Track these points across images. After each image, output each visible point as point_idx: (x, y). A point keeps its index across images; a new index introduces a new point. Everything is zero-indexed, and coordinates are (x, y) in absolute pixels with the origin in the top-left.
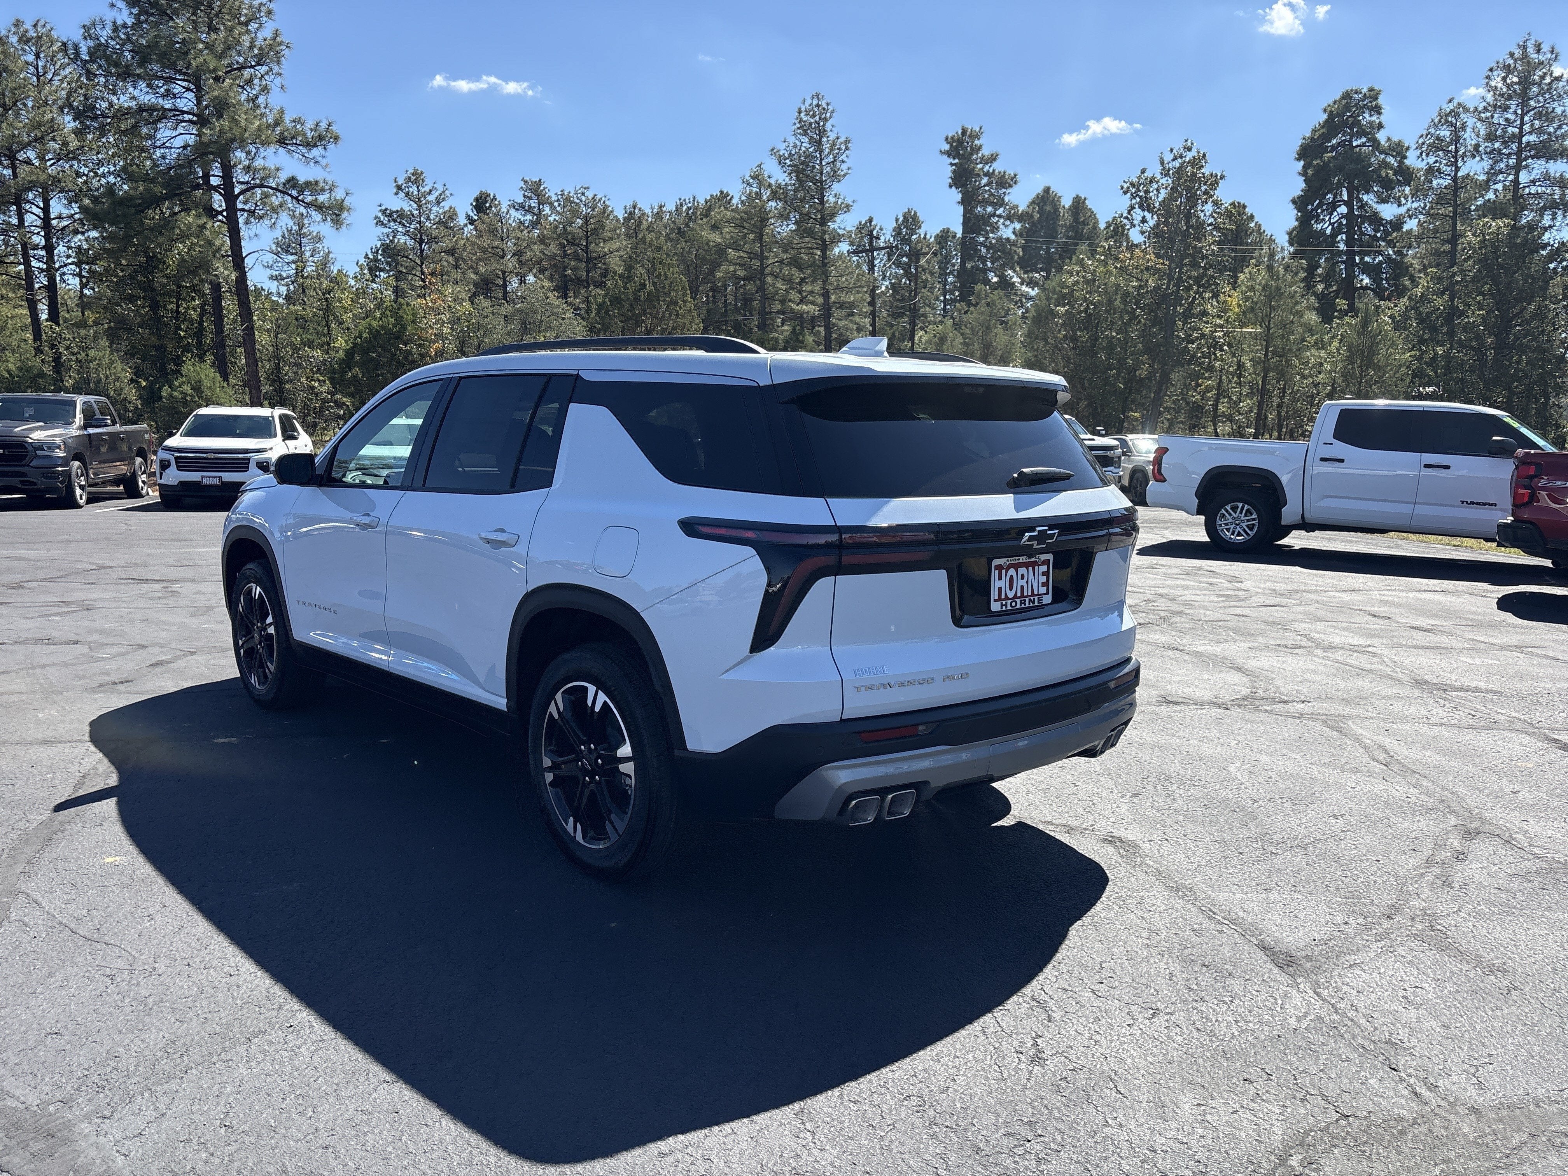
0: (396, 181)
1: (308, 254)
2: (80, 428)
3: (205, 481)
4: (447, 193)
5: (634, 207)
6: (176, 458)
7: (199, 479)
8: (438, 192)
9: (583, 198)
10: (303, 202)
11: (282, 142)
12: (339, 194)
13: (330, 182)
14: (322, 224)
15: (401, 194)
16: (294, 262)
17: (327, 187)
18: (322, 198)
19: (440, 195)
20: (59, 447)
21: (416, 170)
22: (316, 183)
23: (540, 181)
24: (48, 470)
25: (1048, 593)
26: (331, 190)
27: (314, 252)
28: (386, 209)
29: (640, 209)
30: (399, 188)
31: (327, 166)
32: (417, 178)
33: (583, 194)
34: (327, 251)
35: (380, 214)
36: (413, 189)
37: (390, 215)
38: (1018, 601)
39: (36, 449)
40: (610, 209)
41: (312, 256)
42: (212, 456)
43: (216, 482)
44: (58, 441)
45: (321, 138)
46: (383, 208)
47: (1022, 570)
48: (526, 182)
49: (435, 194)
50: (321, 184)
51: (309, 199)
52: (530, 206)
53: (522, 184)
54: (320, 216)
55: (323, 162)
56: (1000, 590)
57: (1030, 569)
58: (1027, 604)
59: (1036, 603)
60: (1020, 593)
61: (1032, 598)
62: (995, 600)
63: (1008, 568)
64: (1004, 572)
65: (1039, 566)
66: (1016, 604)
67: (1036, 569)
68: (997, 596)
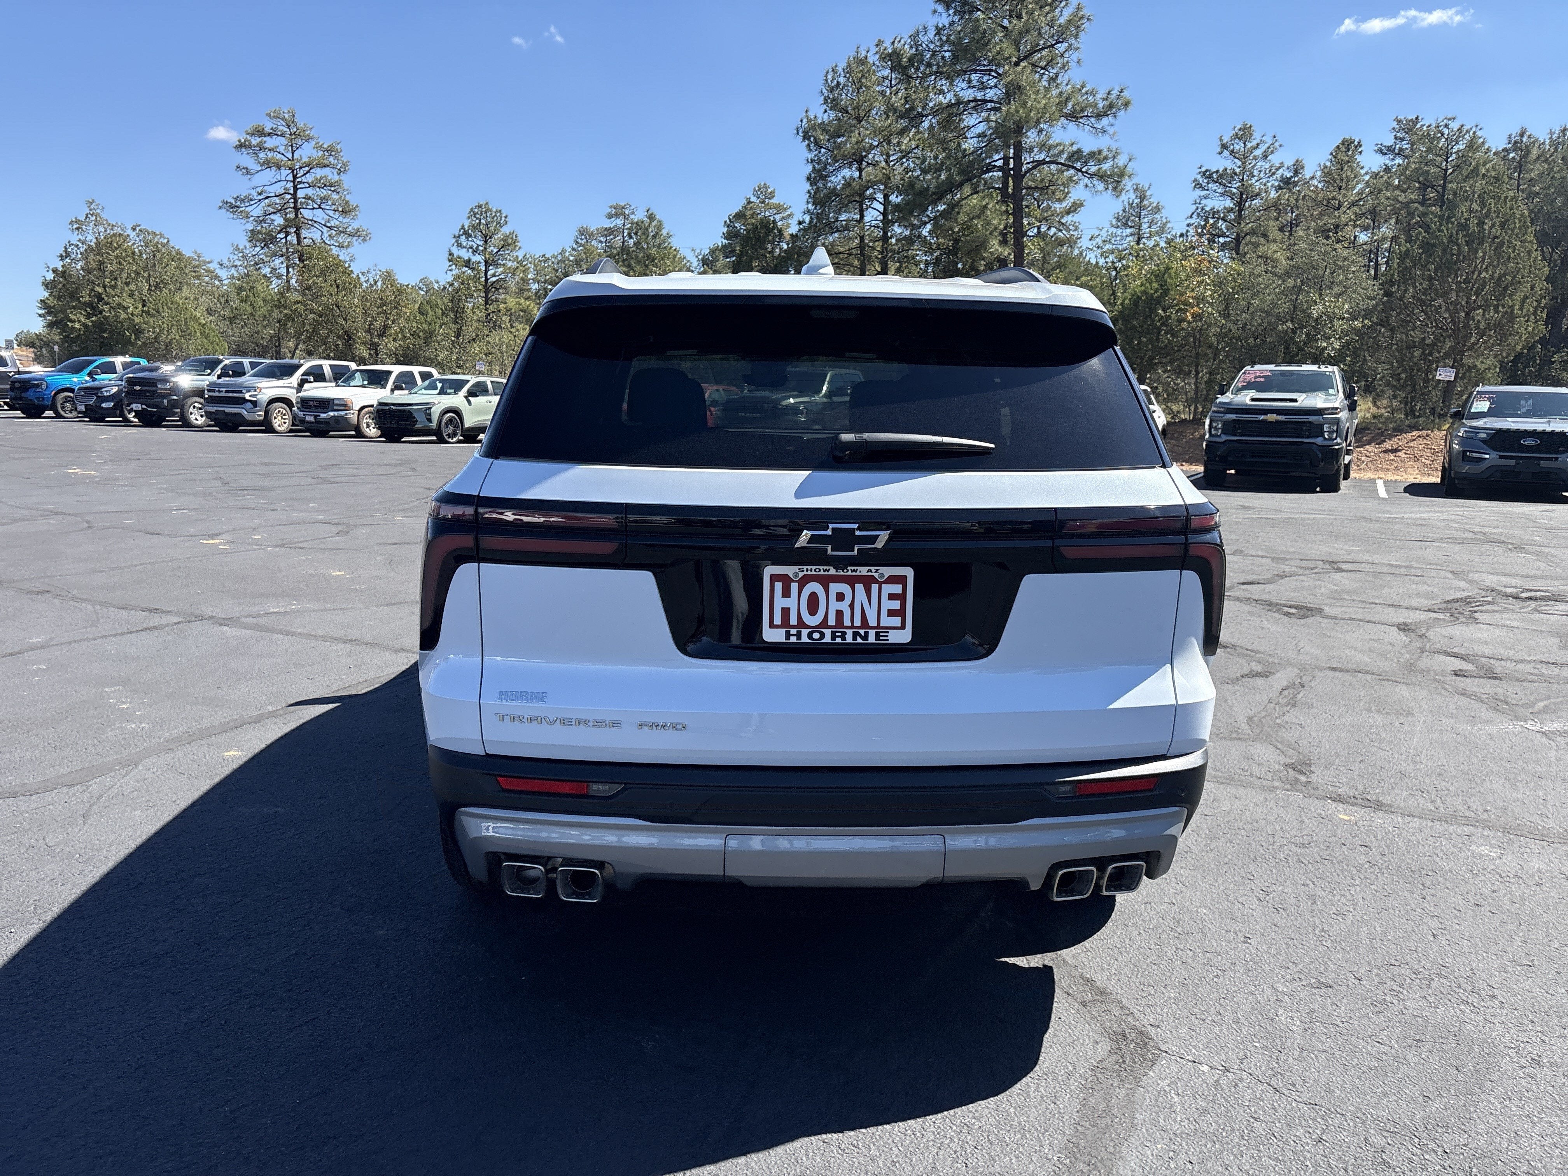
0: (1221, 140)
1: (1145, 226)
4: (1277, 144)
5: (1522, 135)
8: (1267, 145)
9: (1446, 131)
10: (1087, 173)
11: (1073, 116)
12: (1121, 161)
13: (1114, 150)
14: (1104, 193)
15: (1226, 153)
16: (1132, 235)
17: (1110, 156)
18: (1106, 166)
19: (1269, 148)
21: (1245, 125)
22: (1100, 152)
23: (1417, 118)
25: (903, 627)
26: (1114, 157)
27: (1152, 223)
28: (1207, 171)
29: (1529, 137)
30: (1224, 146)
31: (1114, 134)
32: (1245, 133)
33: (1446, 126)
34: (1165, 221)
35: (1199, 177)
36: (1239, 146)
37: (1210, 176)
38: (827, 632)
40: (1481, 140)
41: (1150, 227)
45: (1111, 106)
46: (1203, 169)
47: (838, 587)
48: (1399, 121)
49: (1262, 148)
50: (1105, 153)
51: (1093, 169)
52: (1401, 149)
53: (1394, 124)
54: (1102, 185)
55: (1111, 130)
56: (786, 612)
57: (859, 587)
58: (849, 639)
59: (872, 639)
60: (832, 621)
61: (862, 632)
62: (772, 625)
63: (804, 581)
64: (794, 587)
65: (880, 584)
66: (823, 635)
67: (875, 587)
68: (777, 621)
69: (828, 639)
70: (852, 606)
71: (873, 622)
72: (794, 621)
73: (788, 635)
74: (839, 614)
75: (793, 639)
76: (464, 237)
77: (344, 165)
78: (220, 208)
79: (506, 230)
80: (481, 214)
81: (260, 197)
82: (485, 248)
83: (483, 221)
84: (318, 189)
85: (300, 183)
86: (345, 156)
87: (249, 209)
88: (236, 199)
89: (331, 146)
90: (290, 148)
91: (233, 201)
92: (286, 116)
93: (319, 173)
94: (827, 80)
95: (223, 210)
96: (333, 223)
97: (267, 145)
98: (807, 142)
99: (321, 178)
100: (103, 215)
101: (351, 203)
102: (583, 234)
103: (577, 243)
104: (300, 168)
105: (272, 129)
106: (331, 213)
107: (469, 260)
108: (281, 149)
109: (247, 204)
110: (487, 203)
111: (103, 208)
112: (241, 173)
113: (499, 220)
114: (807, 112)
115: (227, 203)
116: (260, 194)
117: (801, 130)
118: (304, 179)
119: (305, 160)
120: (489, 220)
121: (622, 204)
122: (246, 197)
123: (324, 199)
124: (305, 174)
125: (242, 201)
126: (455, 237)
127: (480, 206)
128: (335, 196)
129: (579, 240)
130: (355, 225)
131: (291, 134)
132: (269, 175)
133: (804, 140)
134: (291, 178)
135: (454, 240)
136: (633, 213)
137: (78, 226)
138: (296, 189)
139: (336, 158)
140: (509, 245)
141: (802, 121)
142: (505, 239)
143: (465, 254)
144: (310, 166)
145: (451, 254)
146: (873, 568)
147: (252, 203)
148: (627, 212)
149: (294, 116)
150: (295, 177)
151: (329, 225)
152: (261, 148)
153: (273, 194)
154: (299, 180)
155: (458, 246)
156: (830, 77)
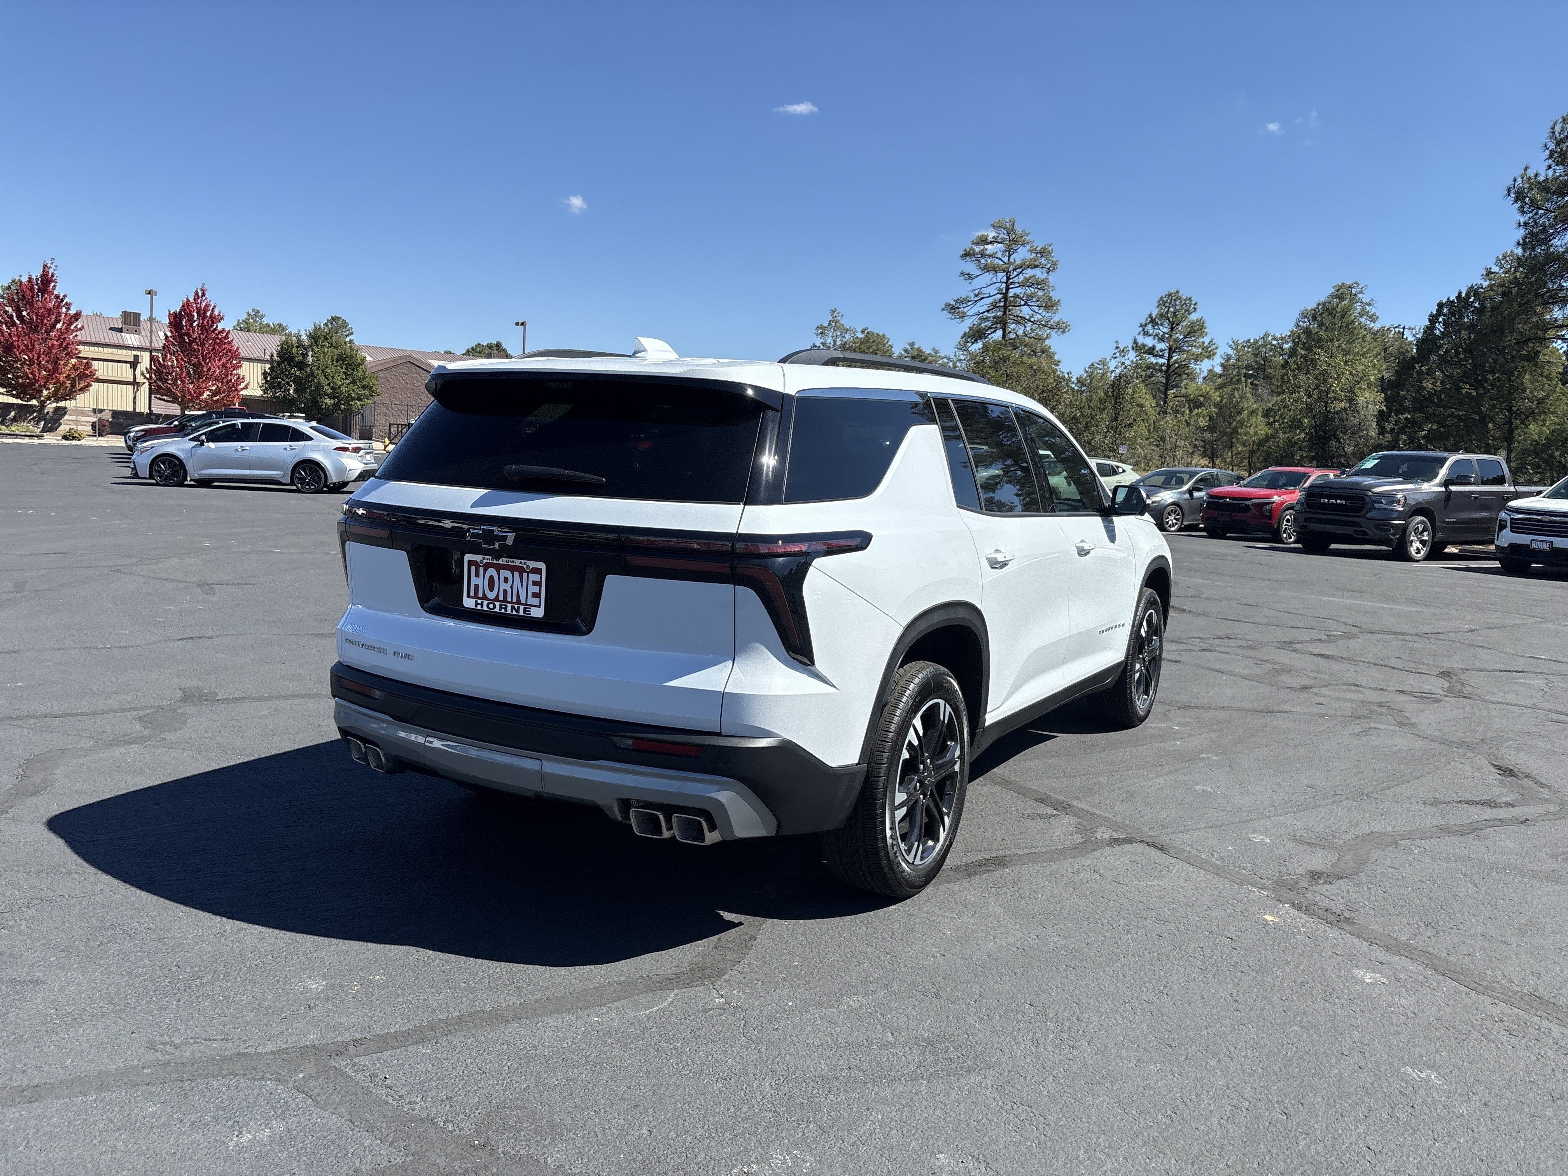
2: (1440, 485)
3: (1534, 545)
6: (1511, 519)
7: (1528, 543)
20: (1398, 502)
24: (1383, 523)
25: (539, 606)
38: (497, 604)
39: (1374, 502)
42: (1546, 518)
43: (1546, 547)
44: (1400, 496)
47: (504, 573)
56: (477, 586)
57: (516, 574)
58: (509, 611)
59: (521, 613)
60: (501, 598)
61: (516, 606)
62: (468, 596)
63: (487, 566)
64: (481, 569)
65: (528, 573)
66: (495, 607)
67: (525, 575)
68: (472, 594)
69: (497, 610)
70: (512, 587)
71: (523, 601)
72: (480, 595)
73: (476, 604)
74: (505, 591)
75: (479, 607)
76: (1150, 326)
77: (1054, 264)
78: (943, 310)
79: (1193, 317)
80: (1170, 303)
81: (977, 299)
82: (1171, 336)
83: (1172, 309)
84: (1027, 288)
85: (1012, 283)
86: (1055, 257)
87: (966, 310)
88: (956, 301)
89: (1044, 249)
90: (1007, 253)
91: (954, 303)
92: (1008, 224)
93: (1029, 272)
94: (1553, 133)
95: (945, 312)
96: (1037, 317)
97: (988, 252)
98: (1519, 204)
99: (1030, 278)
100: (842, 322)
101: (1054, 298)
102: (1305, 317)
103: (1298, 326)
104: (1014, 270)
105: (993, 237)
106: (1036, 309)
107: (1154, 348)
108: (999, 255)
109: (965, 305)
110: (1177, 292)
111: (842, 315)
112: (963, 278)
113: (1188, 306)
114: (1526, 169)
115: (950, 305)
116: (977, 296)
117: (1513, 191)
118: (1016, 280)
119: (1018, 262)
120: (1178, 307)
121: (1349, 283)
122: (965, 299)
123: (1030, 297)
124: (1018, 275)
125: (962, 302)
126: (1141, 326)
127: (1170, 295)
128: (1040, 293)
129: (1301, 323)
130: (1056, 318)
131: (1010, 241)
132: (987, 277)
133: (1516, 201)
134: (1004, 279)
135: (1141, 329)
136: (1361, 292)
137: (822, 331)
138: (1008, 288)
139: (1047, 259)
140: (1195, 332)
141: (1515, 180)
142: (1191, 325)
143: (1150, 342)
144: (1023, 267)
145: (1135, 342)
146: (523, 561)
147: (969, 304)
148: (1354, 291)
149: (1013, 224)
150: (1008, 278)
151: (1032, 319)
152: (983, 254)
153: (987, 295)
154: (1011, 281)
155: (1144, 334)
156: (1558, 128)
